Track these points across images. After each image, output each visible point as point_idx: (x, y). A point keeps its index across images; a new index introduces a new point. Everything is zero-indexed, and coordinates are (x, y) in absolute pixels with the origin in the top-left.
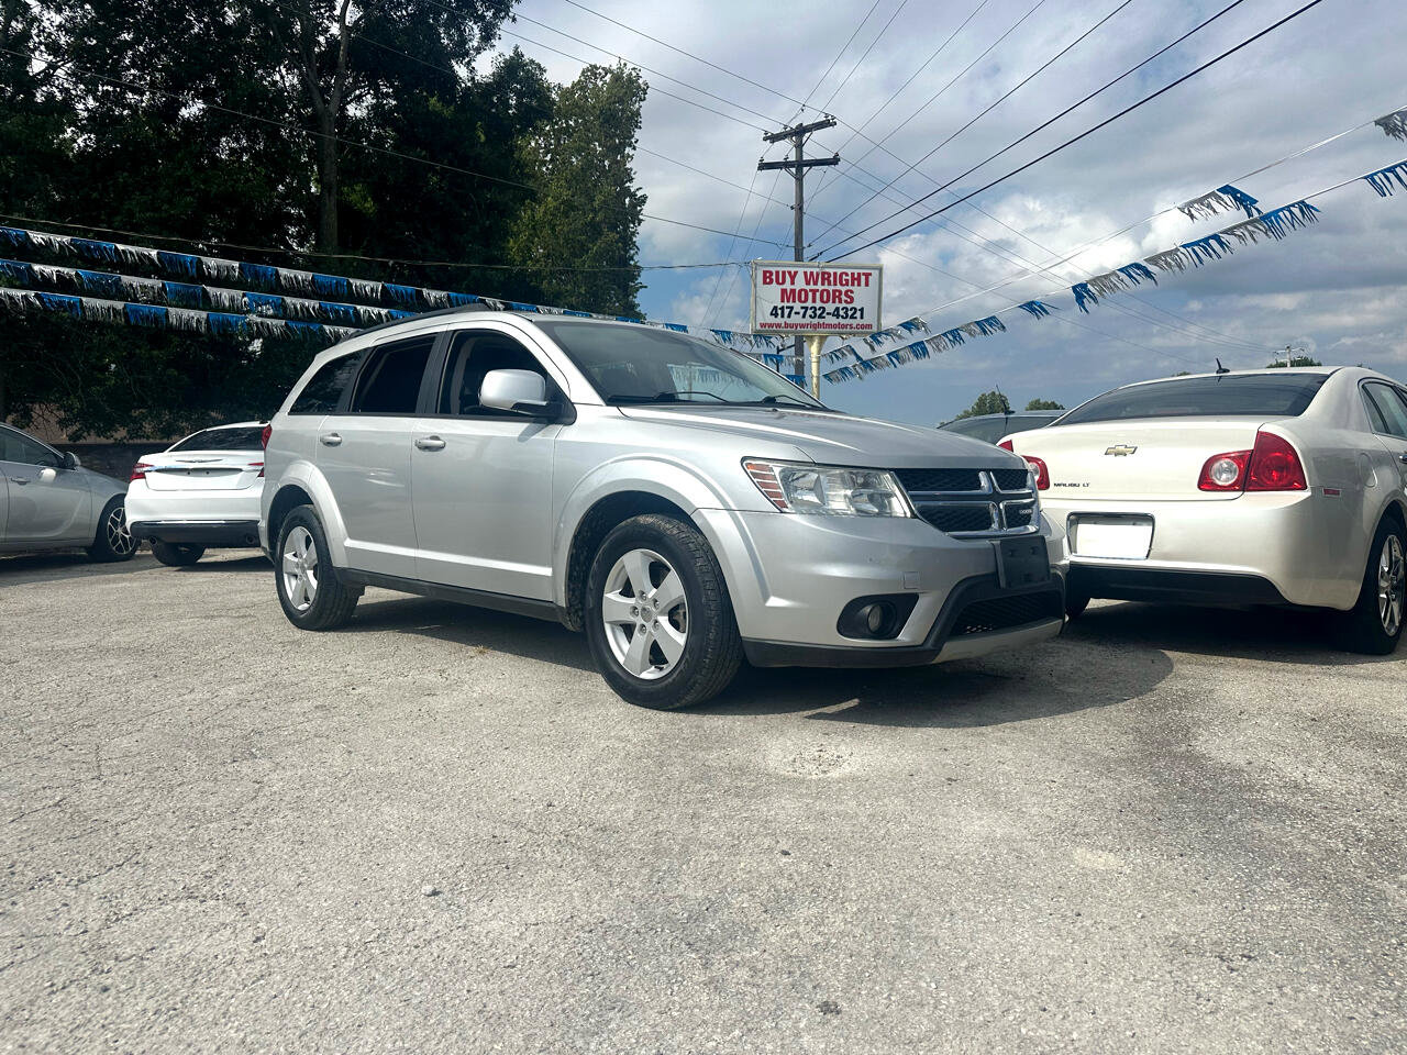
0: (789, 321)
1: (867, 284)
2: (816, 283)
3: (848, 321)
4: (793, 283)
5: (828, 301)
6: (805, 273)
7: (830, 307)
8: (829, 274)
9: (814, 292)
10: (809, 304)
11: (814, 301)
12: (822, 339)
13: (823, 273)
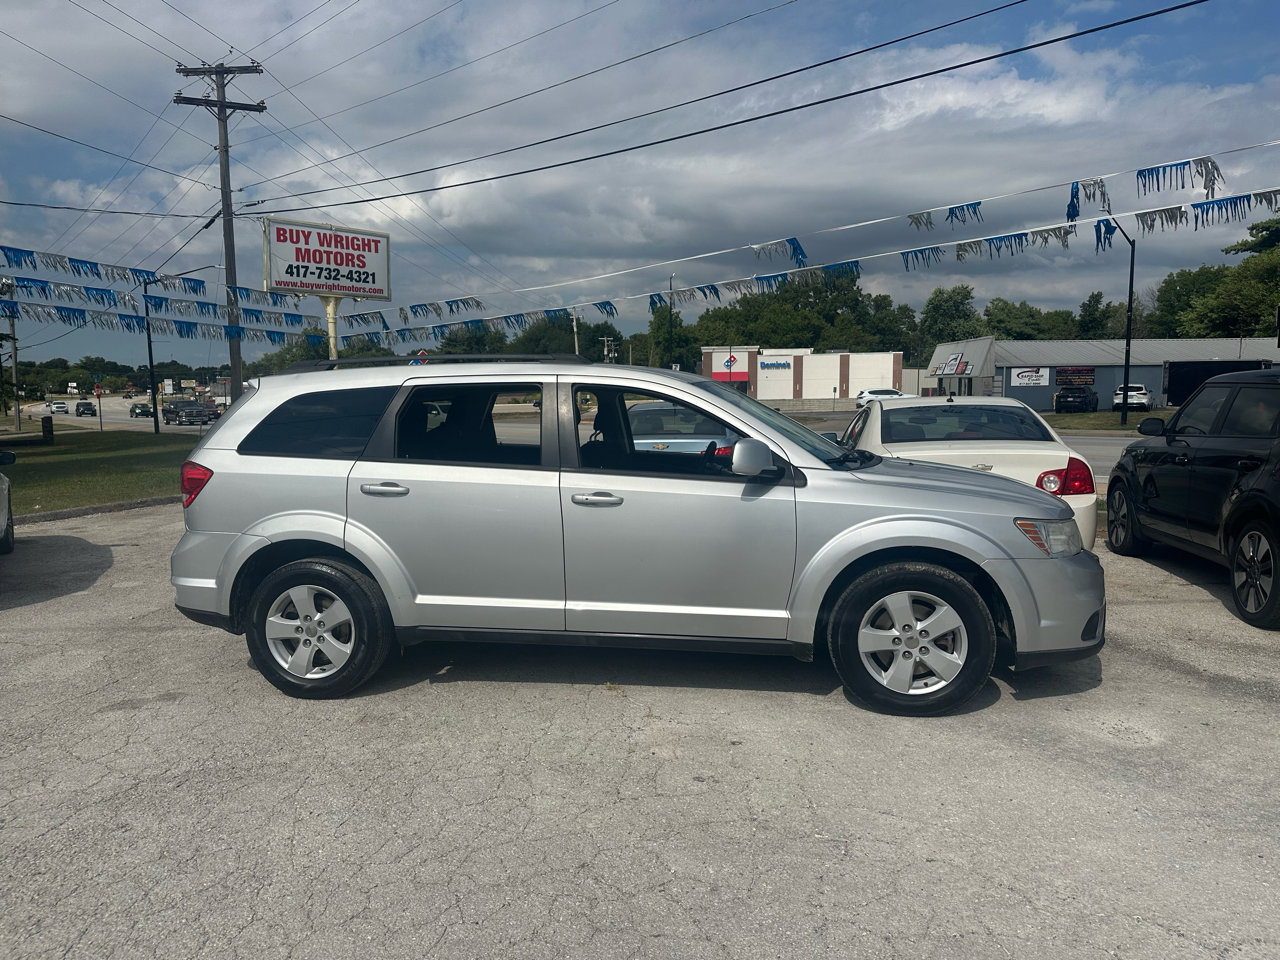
0: (305, 280)
1: (377, 251)
2: (329, 245)
3: (361, 285)
4: (307, 243)
5: (341, 264)
6: (319, 234)
7: (344, 270)
8: (341, 237)
9: (328, 253)
10: (324, 265)
11: (328, 263)
12: (338, 300)
13: (336, 236)
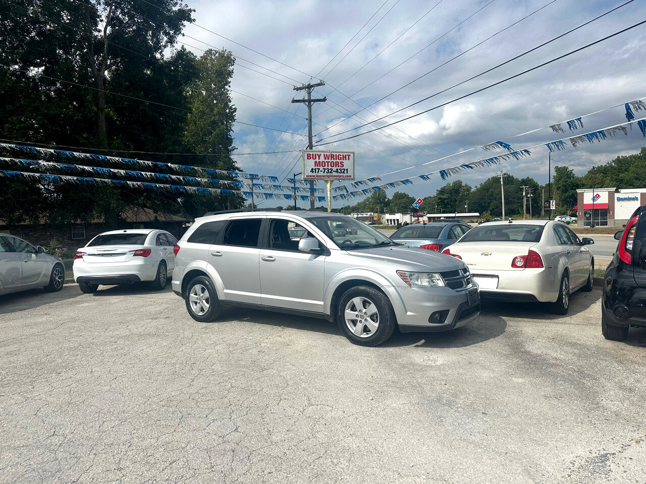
0: (318, 174)
1: (349, 160)
2: (328, 159)
3: (342, 174)
4: (319, 159)
5: (333, 166)
6: (324, 155)
7: (334, 169)
8: (334, 155)
9: (328, 162)
10: (326, 167)
11: (328, 166)
12: (332, 181)
13: (331, 155)
